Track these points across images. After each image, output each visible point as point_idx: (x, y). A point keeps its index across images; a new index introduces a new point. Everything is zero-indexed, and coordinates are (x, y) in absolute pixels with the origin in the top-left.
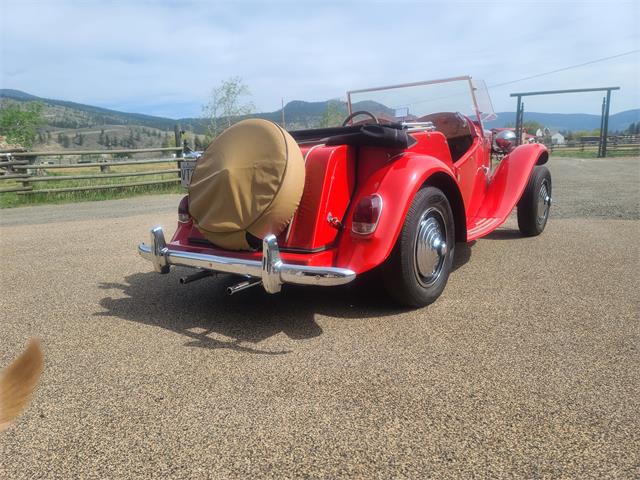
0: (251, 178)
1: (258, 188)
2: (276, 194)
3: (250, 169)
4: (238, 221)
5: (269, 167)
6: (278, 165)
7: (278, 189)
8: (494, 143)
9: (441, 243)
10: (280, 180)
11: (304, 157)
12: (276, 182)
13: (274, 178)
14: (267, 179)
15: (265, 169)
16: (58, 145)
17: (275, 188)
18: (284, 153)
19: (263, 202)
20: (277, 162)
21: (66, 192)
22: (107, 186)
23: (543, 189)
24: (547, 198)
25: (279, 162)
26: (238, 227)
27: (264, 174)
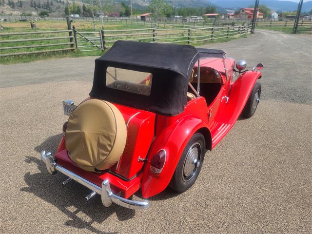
0: (97, 139)
1: (101, 146)
2: (110, 152)
3: (96, 134)
4: (90, 162)
5: (107, 135)
6: (111, 135)
7: (111, 150)
8: (235, 66)
9: (197, 161)
10: (112, 145)
11: (126, 124)
12: (110, 145)
13: (109, 143)
14: (105, 142)
15: (105, 137)
16: (9, 7)
17: (109, 148)
18: (115, 129)
19: (104, 155)
20: (111, 134)
21: (10, 56)
22: (31, 52)
23: (256, 95)
24: (258, 99)
25: (112, 134)
26: (91, 165)
27: (105, 139)
